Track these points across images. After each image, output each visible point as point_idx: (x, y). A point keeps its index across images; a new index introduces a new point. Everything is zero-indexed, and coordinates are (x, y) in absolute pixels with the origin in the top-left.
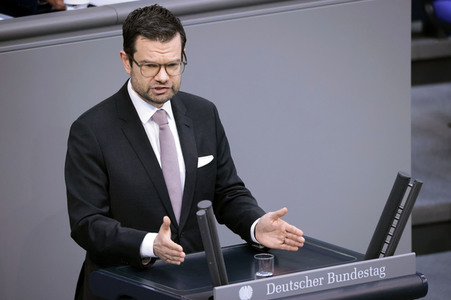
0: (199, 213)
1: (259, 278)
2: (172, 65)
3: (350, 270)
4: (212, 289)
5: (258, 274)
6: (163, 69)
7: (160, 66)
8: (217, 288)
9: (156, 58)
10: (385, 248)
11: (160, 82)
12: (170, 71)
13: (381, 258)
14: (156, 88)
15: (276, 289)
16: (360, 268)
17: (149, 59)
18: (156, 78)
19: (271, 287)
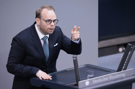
8: (79, 82)
10: (123, 67)
13: (122, 71)
16: (118, 74)
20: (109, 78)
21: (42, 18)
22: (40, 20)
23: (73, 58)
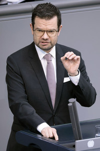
0: (69, 105)
1: (97, 136)
2: (51, 31)
4: (75, 142)
5: (97, 135)
6: (46, 33)
7: (44, 31)
8: (77, 141)
9: (43, 27)
11: (43, 39)
12: (50, 34)
14: (42, 42)
17: (39, 27)
18: (42, 37)
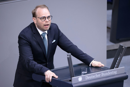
3: (107, 72)
10: (116, 66)
13: (115, 69)
15: (88, 78)
16: (110, 71)
19: (87, 77)
20: (101, 75)
21: (37, 17)
22: (36, 19)
23: (68, 56)
